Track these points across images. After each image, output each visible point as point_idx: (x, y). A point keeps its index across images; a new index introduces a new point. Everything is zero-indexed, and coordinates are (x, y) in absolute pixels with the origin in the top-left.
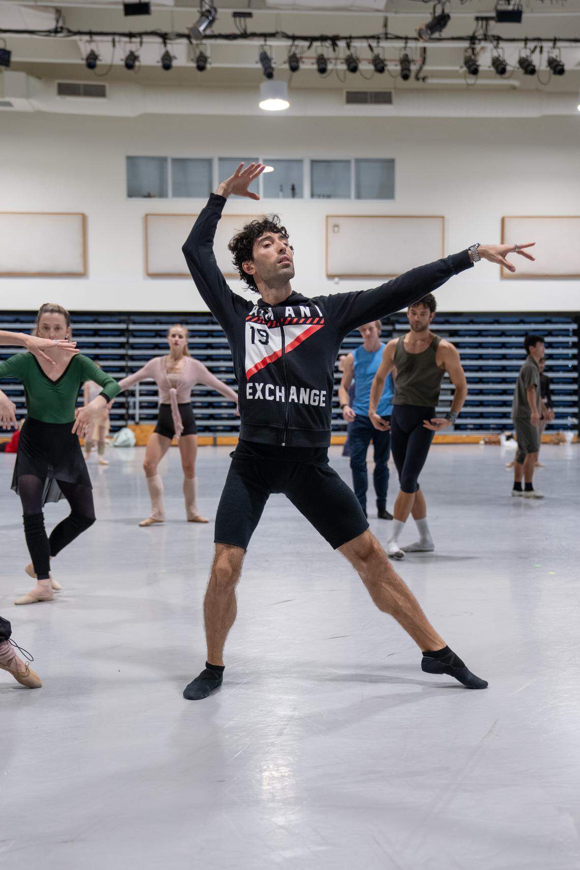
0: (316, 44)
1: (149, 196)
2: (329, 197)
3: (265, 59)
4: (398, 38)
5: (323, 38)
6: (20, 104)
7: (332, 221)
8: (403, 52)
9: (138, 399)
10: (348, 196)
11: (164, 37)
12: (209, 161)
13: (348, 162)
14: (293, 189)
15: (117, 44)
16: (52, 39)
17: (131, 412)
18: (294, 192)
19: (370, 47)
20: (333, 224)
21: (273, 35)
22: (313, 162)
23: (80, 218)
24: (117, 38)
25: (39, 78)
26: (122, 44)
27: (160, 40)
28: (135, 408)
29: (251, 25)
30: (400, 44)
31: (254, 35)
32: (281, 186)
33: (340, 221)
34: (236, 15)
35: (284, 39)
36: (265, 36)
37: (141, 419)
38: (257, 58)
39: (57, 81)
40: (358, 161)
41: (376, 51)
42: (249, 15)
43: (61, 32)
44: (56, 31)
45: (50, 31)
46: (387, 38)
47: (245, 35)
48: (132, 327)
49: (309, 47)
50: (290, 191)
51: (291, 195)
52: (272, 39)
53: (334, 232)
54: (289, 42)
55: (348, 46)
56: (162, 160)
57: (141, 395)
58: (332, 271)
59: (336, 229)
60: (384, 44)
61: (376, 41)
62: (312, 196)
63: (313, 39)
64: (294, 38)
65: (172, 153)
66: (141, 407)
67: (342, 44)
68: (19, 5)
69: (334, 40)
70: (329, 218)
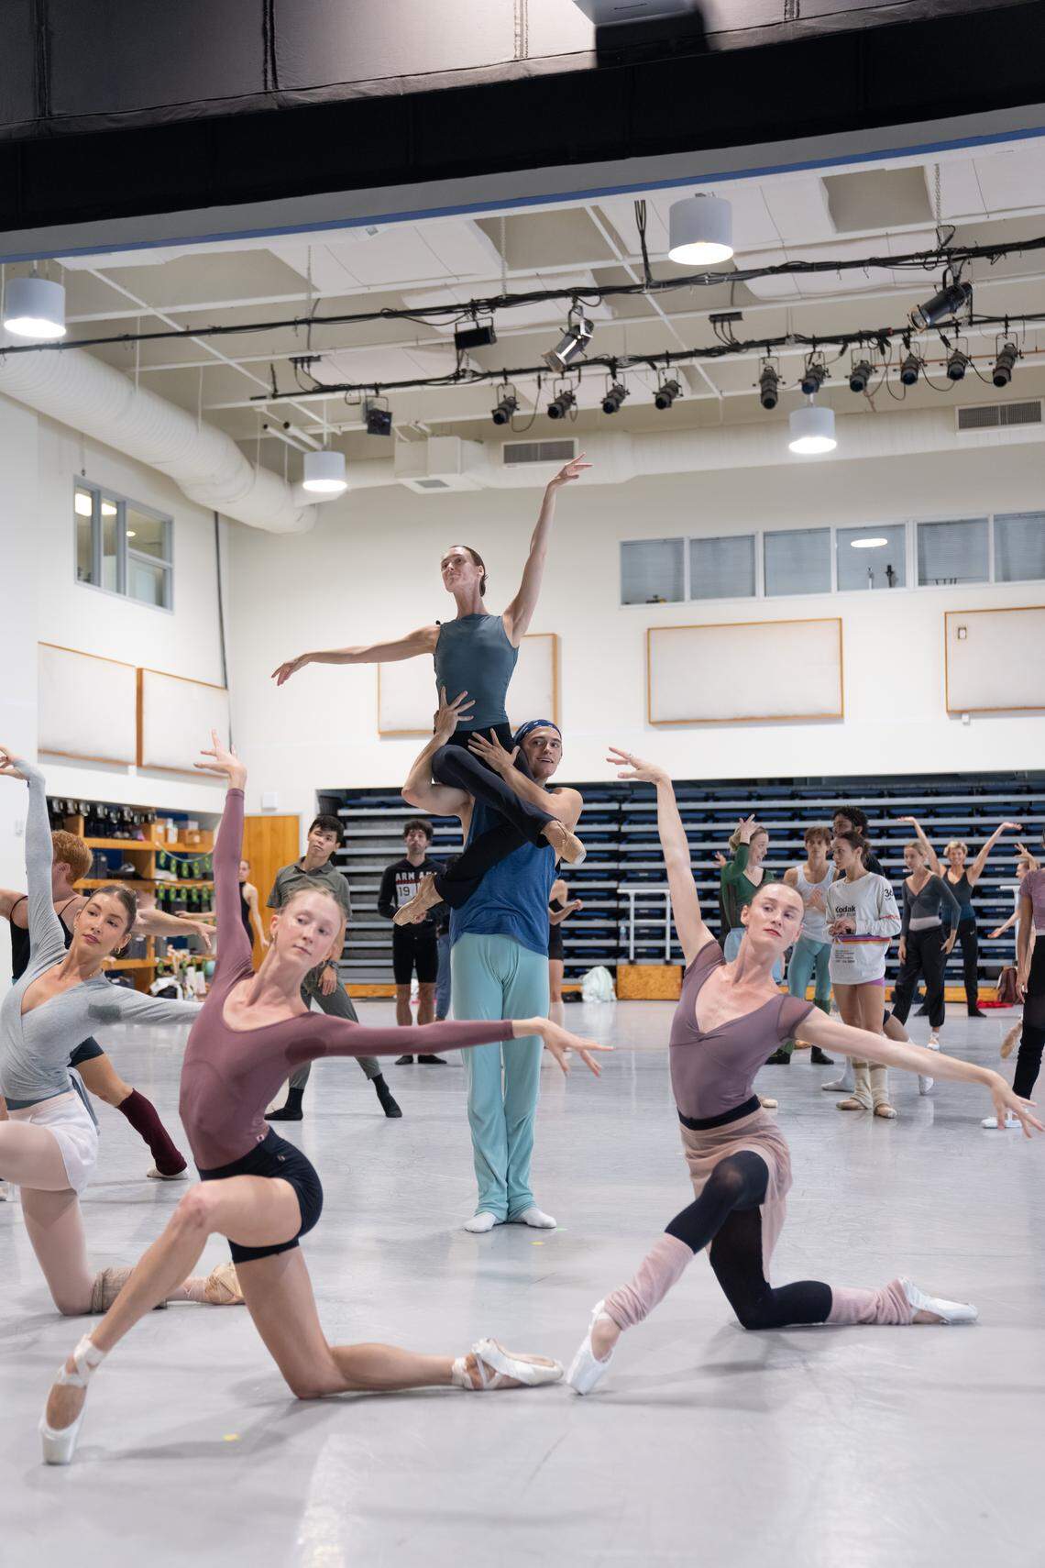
0: (854, 346)
1: (656, 600)
2: (954, 581)
3: (769, 379)
4: (991, 320)
5: (861, 337)
6: (456, 482)
7: (954, 622)
8: (1002, 343)
9: (633, 923)
10: (986, 579)
11: (613, 364)
12: (752, 540)
13: (985, 521)
14: (890, 571)
15: (543, 384)
16: (451, 387)
17: (623, 943)
18: (892, 578)
19: (944, 339)
20: (956, 627)
21: (780, 341)
22: (921, 526)
23: (549, 640)
24: (543, 375)
25: (479, 441)
26: (550, 384)
27: (607, 370)
28: (628, 938)
29: (741, 332)
30: (998, 329)
31: (751, 345)
32: (870, 569)
33: (972, 620)
34: (714, 319)
35: (800, 345)
36: (767, 344)
37: (638, 955)
38: (756, 378)
39: (503, 444)
40: (997, 519)
41: (954, 344)
42: (737, 316)
43: (463, 377)
44: (457, 376)
45: (448, 378)
46: (971, 323)
47: (735, 347)
48: (626, 807)
49: (842, 352)
50: (885, 578)
51: (887, 584)
52: (779, 347)
53: (959, 638)
54: (809, 349)
55: (907, 343)
56: (677, 544)
57: (638, 916)
58: (957, 705)
59: (962, 632)
60: (966, 332)
61: (953, 329)
62: (923, 581)
63: (846, 340)
64: (815, 341)
65: (688, 532)
66: (638, 937)
67: (896, 341)
68: (404, 348)
69: (882, 337)
70: (948, 615)
